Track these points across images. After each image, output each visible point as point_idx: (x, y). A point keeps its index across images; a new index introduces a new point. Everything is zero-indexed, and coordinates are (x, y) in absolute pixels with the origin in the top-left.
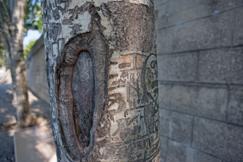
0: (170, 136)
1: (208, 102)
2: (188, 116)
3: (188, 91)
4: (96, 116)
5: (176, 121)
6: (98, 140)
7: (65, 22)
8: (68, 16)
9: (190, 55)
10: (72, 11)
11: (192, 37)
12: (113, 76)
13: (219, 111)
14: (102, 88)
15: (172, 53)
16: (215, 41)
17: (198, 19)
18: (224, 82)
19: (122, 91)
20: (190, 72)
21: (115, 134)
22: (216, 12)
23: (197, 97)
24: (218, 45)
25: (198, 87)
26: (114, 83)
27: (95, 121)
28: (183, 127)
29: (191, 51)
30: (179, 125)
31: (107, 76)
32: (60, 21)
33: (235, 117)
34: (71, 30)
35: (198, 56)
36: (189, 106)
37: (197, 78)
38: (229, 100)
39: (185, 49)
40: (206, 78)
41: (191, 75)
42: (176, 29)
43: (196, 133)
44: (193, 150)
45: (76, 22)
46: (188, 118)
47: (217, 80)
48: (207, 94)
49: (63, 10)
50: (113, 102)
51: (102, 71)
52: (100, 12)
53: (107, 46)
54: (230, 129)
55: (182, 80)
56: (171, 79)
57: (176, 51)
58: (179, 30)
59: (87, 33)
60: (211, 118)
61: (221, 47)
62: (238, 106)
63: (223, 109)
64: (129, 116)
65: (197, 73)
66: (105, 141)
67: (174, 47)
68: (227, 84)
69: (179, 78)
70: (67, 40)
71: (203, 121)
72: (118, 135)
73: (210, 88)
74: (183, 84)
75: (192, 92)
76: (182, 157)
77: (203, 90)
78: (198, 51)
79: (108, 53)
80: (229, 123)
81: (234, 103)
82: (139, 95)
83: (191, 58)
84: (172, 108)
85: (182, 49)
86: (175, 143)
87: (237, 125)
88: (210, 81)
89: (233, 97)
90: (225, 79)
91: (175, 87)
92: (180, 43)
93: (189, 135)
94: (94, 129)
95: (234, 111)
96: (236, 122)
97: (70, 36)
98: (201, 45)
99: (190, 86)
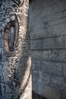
0: (33, 69)
1: (46, 55)
2: (39, 61)
3: (39, 52)
4: (15, 42)
5: (35, 63)
6: (16, 48)
7: (8, 18)
8: (9, 16)
9: (39, 40)
10: (10, 15)
11: (40, 34)
12: (20, 32)
13: (49, 58)
14: (17, 35)
15: (33, 40)
16: (47, 35)
17: (42, 28)
18: (50, 48)
19: (22, 36)
20: (39, 46)
21: (20, 47)
22: (47, 26)
23: (42, 54)
24: (48, 36)
25: (42, 50)
26: (20, 34)
27: (15, 43)
28: (38, 65)
29: (40, 39)
30: (36, 64)
31: (18, 31)
32: (6, 17)
33: (53, 59)
34: (9, 20)
35: (42, 40)
36: (40, 57)
37: (42, 47)
38: (52, 54)
39: (38, 38)
40: (45, 47)
41: (40, 47)
42: (35, 31)
43: (42, 66)
44: (41, 73)
45: (11, 18)
46: (39, 62)
47: (48, 48)
48: (45, 53)
49: (7, 15)
50: (20, 38)
51: (17, 30)
52: (17, 16)
53: (19, 24)
54: (52, 63)
55: (37, 48)
56: (33, 49)
57: (35, 39)
58: (36, 32)
59: (14, 21)
60: (46, 61)
61: (49, 37)
62: (54, 55)
63: (50, 57)
64: (23, 43)
65: (42, 46)
66: (17, 49)
67: (34, 37)
68: (51, 49)
69: (36, 48)
70: (8, 22)
71: (44, 62)
72: (21, 48)
73: (46, 50)
74: (37, 50)
75: (40, 52)
76: (38, 76)
77: (44, 51)
78: (42, 38)
79: (19, 26)
80: (52, 61)
81: (53, 55)
82: (26, 38)
83: (39, 41)
84: (34, 59)
85: (37, 38)
86: (35, 71)
87: (54, 62)
88: (46, 48)
89: (53, 53)
90: (50, 47)
91: (34, 51)
92: (36, 36)
93: (40, 68)
94: (14, 46)
95: (53, 57)
96: (54, 61)
97: (9, 21)
98: (43, 36)
99: (40, 50)
